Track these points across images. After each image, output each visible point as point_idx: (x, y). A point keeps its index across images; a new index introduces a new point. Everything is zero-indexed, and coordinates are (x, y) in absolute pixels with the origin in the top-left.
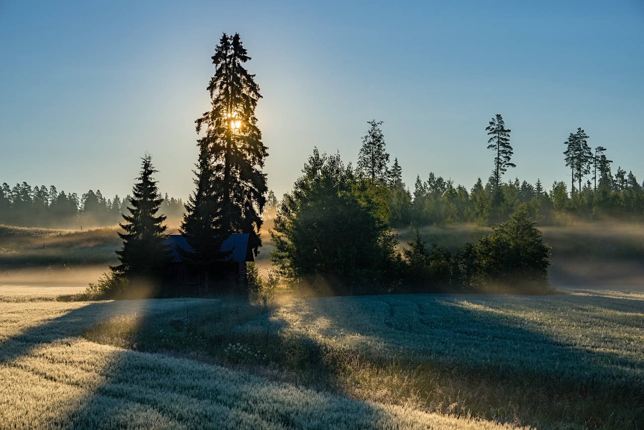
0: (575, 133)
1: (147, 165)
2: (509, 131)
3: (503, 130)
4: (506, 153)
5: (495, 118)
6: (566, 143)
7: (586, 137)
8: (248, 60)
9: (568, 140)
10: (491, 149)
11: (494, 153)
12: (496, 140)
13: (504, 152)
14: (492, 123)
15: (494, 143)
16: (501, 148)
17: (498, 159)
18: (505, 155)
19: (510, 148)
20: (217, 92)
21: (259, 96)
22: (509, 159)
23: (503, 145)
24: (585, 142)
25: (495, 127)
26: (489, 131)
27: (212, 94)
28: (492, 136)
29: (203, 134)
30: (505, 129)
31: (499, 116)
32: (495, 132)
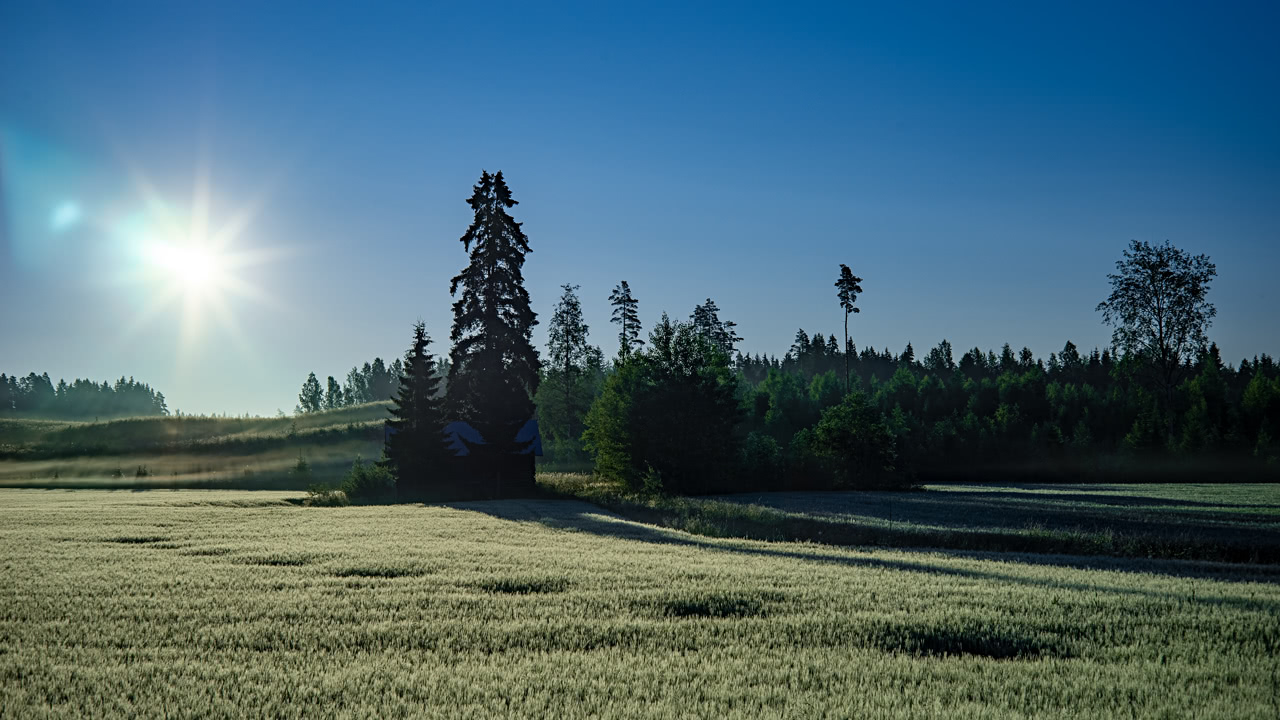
0: (703, 304)
1: (420, 334)
2: (636, 301)
3: (629, 300)
4: (633, 328)
5: (621, 285)
6: (692, 316)
7: (717, 310)
8: (514, 205)
9: (693, 313)
10: (615, 322)
11: (619, 328)
12: (622, 312)
13: (630, 326)
14: (615, 292)
15: (618, 315)
16: (628, 322)
17: (624, 334)
18: (631, 330)
19: (638, 321)
20: (474, 244)
21: (528, 250)
22: (636, 334)
23: (630, 318)
24: (715, 315)
25: (620, 296)
26: (612, 301)
27: (467, 248)
28: (618, 306)
29: (459, 296)
30: (632, 298)
31: (624, 283)
32: (619, 303)
